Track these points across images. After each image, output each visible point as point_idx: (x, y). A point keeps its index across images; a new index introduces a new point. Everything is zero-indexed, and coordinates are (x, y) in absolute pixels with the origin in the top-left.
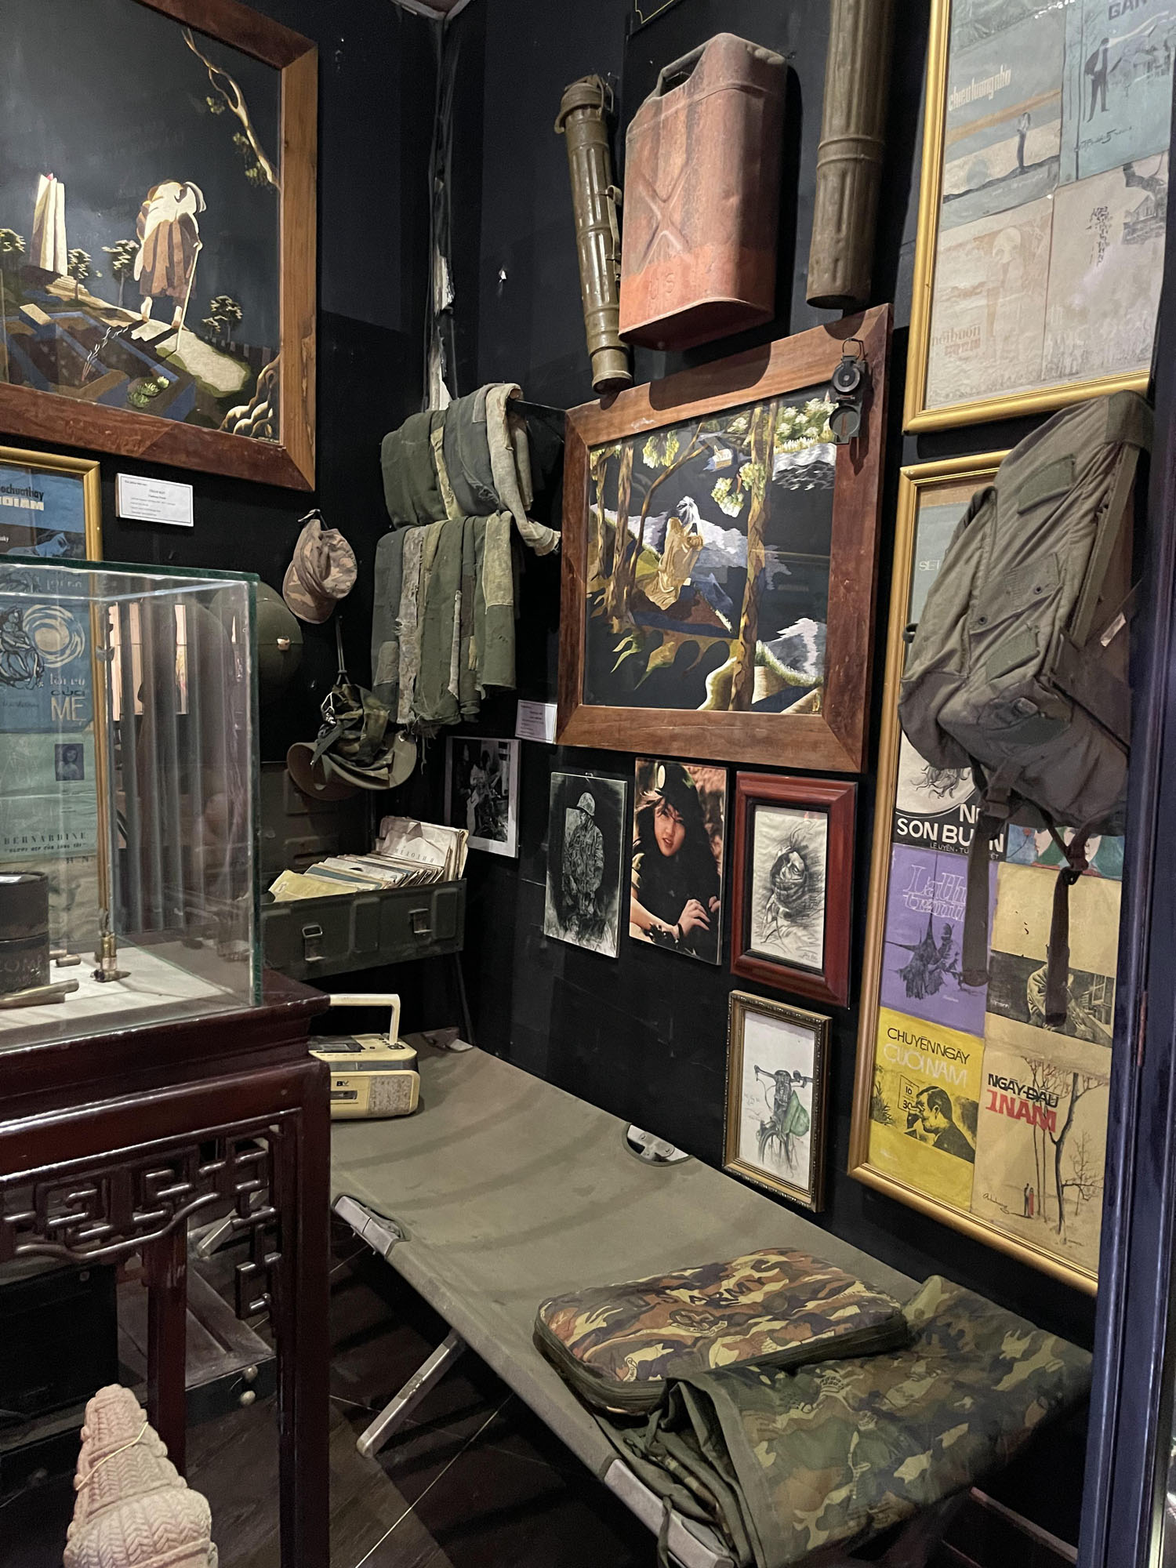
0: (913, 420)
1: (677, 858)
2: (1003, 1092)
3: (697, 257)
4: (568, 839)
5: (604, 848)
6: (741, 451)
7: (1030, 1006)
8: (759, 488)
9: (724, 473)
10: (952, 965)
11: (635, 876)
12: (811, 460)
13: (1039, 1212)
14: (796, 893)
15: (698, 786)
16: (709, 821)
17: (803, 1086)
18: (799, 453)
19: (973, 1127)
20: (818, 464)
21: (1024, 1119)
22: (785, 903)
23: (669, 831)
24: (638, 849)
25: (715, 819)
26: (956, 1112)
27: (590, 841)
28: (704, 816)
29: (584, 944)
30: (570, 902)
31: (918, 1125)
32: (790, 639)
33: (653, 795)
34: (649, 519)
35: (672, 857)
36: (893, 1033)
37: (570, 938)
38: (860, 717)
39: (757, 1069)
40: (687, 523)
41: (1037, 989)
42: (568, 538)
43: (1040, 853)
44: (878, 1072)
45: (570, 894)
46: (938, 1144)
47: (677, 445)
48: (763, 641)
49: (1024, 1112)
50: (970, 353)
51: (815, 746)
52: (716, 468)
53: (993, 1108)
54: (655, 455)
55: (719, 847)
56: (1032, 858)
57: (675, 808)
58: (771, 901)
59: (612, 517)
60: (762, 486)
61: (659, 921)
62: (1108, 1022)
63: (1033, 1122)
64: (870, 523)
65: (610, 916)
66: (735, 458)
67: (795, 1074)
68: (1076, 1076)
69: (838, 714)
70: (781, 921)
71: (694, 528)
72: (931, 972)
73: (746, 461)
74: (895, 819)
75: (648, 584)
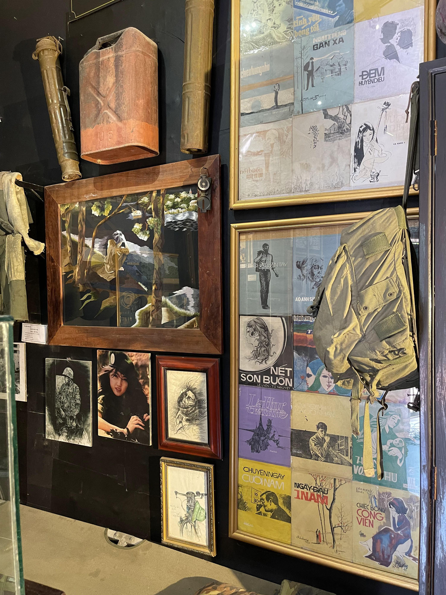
0: (234, 205)
1: (124, 397)
2: (302, 490)
3: (125, 124)
4: (58, 390)
5: (80, 394)
6: (147, 211)
7: (312, 452)
8: (157, 229)
9: (138, 221)
10: (273, 436)
11: (100, 407)
12: (184, 218)
13: (323, 541)
14: (191, 410)
15: (134, 362)
16: (142, 378)
17: (201, 498)
18: (178, 215)
19: (289, 507)
20: (188, 220)
21: (313, 501)
22: (186, 415)
23: (119, 384)
24: (101, 394)
25: (145, 377)
26: (280, 501)
27: (71, 391)
28: (138, 376)
29: (71, 441)
30: (61, 421)
31: (262, 509)
32: (180, 296)
33: (107, 367)
34: (97, 240)
35: (121, 397)
36: (246, 469)
37: (62, 439)
38: (220, 330)
39: (176, 493)
40: (119, 242)
41: (314, 444)
42: (50, 247)
43: (309, 387)
44: (240, 488)
45: (61, 418)
46: (273, 517)
47: (111, 207)
48: (165, 297)
49: (313, 498)
50: (258, 179)
51: (197, 343)
52: (134, 218)
53: (298, 497)
54: (98, 211)
55: (148, 390)
56: (306, 389)
57: (121, 373)
58: (178, 414)
59: (75, 238)
60: (159, 228)
61: (115, 427)
62: (347, 456)
63: (318, 502)
64: (218, 246)
65: (86, 426)
66: (143, 214)
67: (197, 493)
68: (335, 480)
69: (208, 329)
70: (184, 423)
71: (123, 245)
72: (263, 441)
73: (150, 217)
74: (240, 374)
75: (98, 269)
